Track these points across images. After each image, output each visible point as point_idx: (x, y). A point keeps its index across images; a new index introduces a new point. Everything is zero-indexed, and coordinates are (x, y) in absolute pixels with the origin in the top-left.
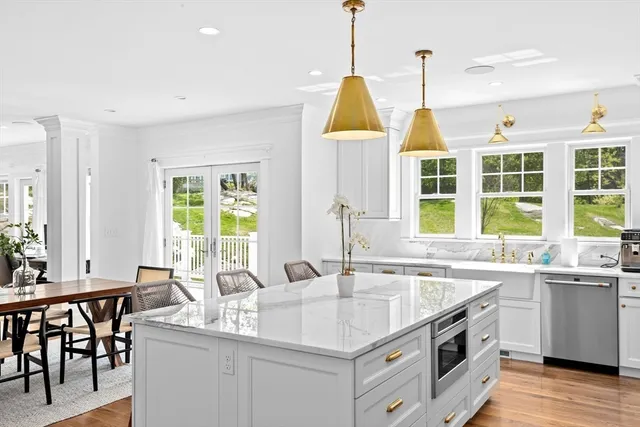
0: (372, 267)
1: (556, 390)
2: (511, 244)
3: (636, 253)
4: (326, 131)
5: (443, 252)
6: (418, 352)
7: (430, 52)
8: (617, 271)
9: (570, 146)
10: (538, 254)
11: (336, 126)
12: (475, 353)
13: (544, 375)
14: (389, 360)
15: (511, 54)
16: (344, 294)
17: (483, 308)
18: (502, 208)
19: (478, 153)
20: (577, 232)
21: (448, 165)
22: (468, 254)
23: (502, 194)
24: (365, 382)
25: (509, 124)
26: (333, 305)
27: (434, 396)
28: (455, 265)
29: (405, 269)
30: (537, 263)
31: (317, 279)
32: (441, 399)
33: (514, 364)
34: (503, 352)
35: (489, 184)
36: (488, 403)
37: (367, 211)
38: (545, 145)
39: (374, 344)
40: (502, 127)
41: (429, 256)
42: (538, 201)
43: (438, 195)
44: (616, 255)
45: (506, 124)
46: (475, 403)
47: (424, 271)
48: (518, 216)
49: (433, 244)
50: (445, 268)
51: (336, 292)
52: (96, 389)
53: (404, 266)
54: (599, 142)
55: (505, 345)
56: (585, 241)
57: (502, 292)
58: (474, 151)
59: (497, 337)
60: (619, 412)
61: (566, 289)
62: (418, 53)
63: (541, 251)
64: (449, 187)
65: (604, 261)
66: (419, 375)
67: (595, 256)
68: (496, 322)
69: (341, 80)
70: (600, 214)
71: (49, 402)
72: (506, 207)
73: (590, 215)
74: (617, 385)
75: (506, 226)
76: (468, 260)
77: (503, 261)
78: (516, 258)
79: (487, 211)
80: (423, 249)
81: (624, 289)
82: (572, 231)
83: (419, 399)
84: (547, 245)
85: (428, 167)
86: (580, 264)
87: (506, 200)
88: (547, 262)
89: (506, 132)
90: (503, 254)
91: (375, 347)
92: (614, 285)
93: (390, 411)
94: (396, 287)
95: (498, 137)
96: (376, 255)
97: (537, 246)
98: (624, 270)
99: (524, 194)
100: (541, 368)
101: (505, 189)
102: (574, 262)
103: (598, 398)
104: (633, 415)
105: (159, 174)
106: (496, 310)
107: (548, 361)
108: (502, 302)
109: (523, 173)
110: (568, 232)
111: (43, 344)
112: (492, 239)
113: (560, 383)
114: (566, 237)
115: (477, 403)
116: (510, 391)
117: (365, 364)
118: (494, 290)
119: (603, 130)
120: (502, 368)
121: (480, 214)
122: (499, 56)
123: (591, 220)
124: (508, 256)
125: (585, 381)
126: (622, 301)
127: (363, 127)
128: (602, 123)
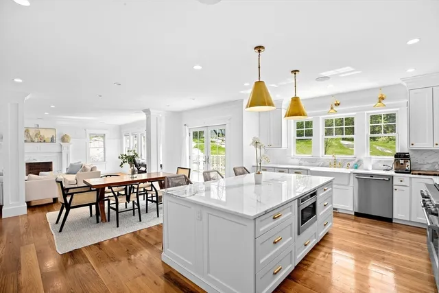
0: (274, 169)
1: (360, 229)
2: (339, 160)
3: (402, 164)
4: (247, 107)
5: (307, 163)
6: (290, 213)
7: (298, 71)
8: (392, 173)
9: (368, 114)
10: (352, 164)
11: (252, 104)
12: (320, 212)
13: (354, 220)
14: (274, 218)
15: (338, 70)
16: (258, 183)
17: (325, 190)
18: (334, 143)
19: (323, 118)
20: (371, 154)
21: (309, 124)
22: (318, 164)
23: (334, 136)
24: (261, 230)
25: (337, 105)
26: (253, 188)
27: (299, 234)
28: (312, 169)
29: (289, 170)
30: (352, 168)
31: (248, 174)
32: (303, 235)
33: (340, 215)
34: (334, 209)
35: (328, 132)
36: (327, 234)
37: (272, 144)
38: (355, 113)
39: (266, 211)
40: (334, 106)
41: (300, 164)
42: (352, 140)
43: (304, 137)
44: (392, 165)
45: (336, 105)
46: (320, 235)
47: (298, 172)
48: (342, 146)
49: (302, 159)
50: (307, 170)
51: (254, 181)
52: (158, 216)
53: (288, 169)
54: (383, 111)
55: (335, 205)
56: (375, 158)
57: (334, 182)
58: (321, 117)
59: (332, 203)
60: (392, 241)
61: (365, 181)
62: (292, 72)
63: (354, 162)
64: (309, 133)
65: (385, 167)
66: (291, 224)
67: (381, 165)
68: (331, 196)
69: (254, 83)
70: (379, 146)
71: (140, 221)
72: (336, 143)
73: (374, 146)
74: (391, 227)
75: (336, 150)
76: (318, 166)
77: (335, 167)
78: (341, 166)
79: (327, 144)
80: (297, 161)
81: (396, 181)
82: (369, 154)
83: (291, 236)
84: (357, 160)
85: (299, 125)
86: (373, 169)
87: (336, 139)
88: (356, 168)
89: (336, 108)
90: (335, 163)
91: (266, 212)
92: (391, 179)
93: (275, 243)
94: (284, 179)
95: (332, 111)
96: (277, 164)
97: (352, 160)
98: (396, 172)
99: (344, 136)
100: (353, 217)
101: (336, 134)
102: (370, 168)
103: (382, 234)
104: (401, 243)
105: (187, 131)
106: (332, 191)
107: (357, 214)
108: (334, 186)
109: (344, 127)
110: (367, 154)
111: (138, 197)
112: (329, 157)
113: (363, 225)
114: (366, 156)
115: (321, 234)
116: (337, 228)
117: (261, 221)
118: (331, 181)
119: (384, 105)
120: (334, 216)
121: (324, 146)
122: (332, 71)
123: (375, 148)
124: (337, 165)
125: (376, 225)
126: (395, 187)
127: (265, 105)
128: (383, 102)
